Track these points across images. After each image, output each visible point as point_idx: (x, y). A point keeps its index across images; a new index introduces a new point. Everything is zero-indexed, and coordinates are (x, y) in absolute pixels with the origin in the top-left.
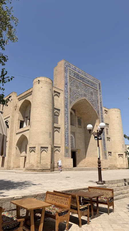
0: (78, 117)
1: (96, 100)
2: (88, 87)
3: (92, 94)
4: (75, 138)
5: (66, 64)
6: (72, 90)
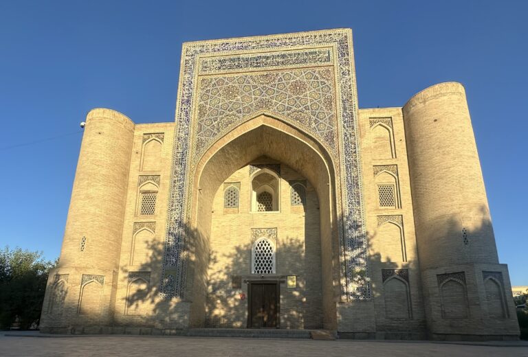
1: (322, 99)
2: (280, 74)
3: (298, 87)
4: (277, 244)
5: (192, 50)
6: (207, 110)
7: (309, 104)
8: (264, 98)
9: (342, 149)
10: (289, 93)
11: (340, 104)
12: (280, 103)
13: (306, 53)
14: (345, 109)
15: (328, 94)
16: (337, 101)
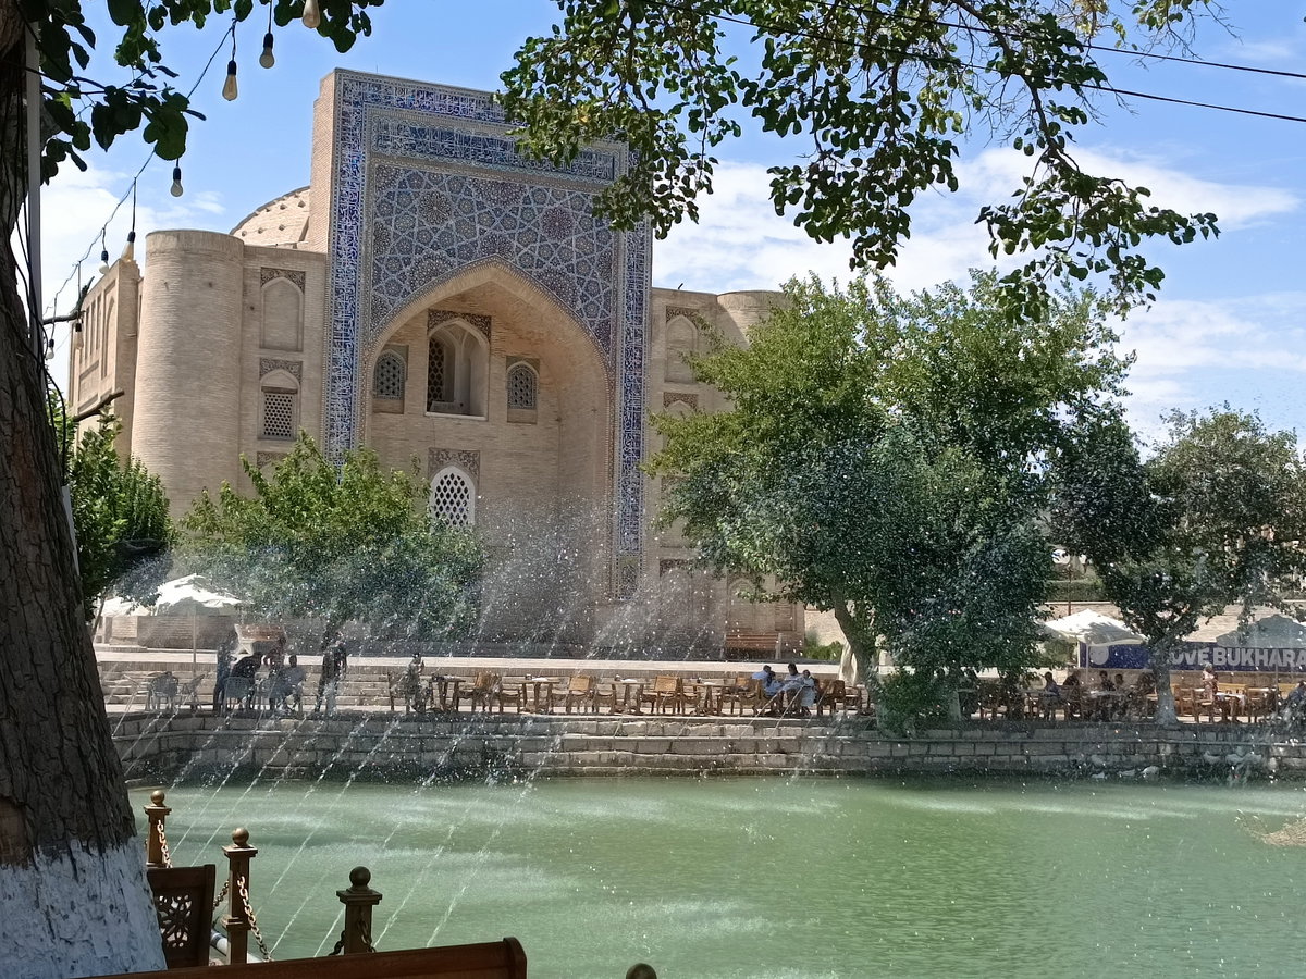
0: (510, 360)
1: (596, 254)
2: (527, 188)
3: (557, 224)
4: (477, 484)
5: (356, 89)
6: (391, 237)
7: (574, 261)
8: (498, 233)
9: (621, 358)
10: (541, 232)
11: (623, 271)
12: (526, 250)
14: (631, 282)
15: (607, 247)
16: (621, 264)
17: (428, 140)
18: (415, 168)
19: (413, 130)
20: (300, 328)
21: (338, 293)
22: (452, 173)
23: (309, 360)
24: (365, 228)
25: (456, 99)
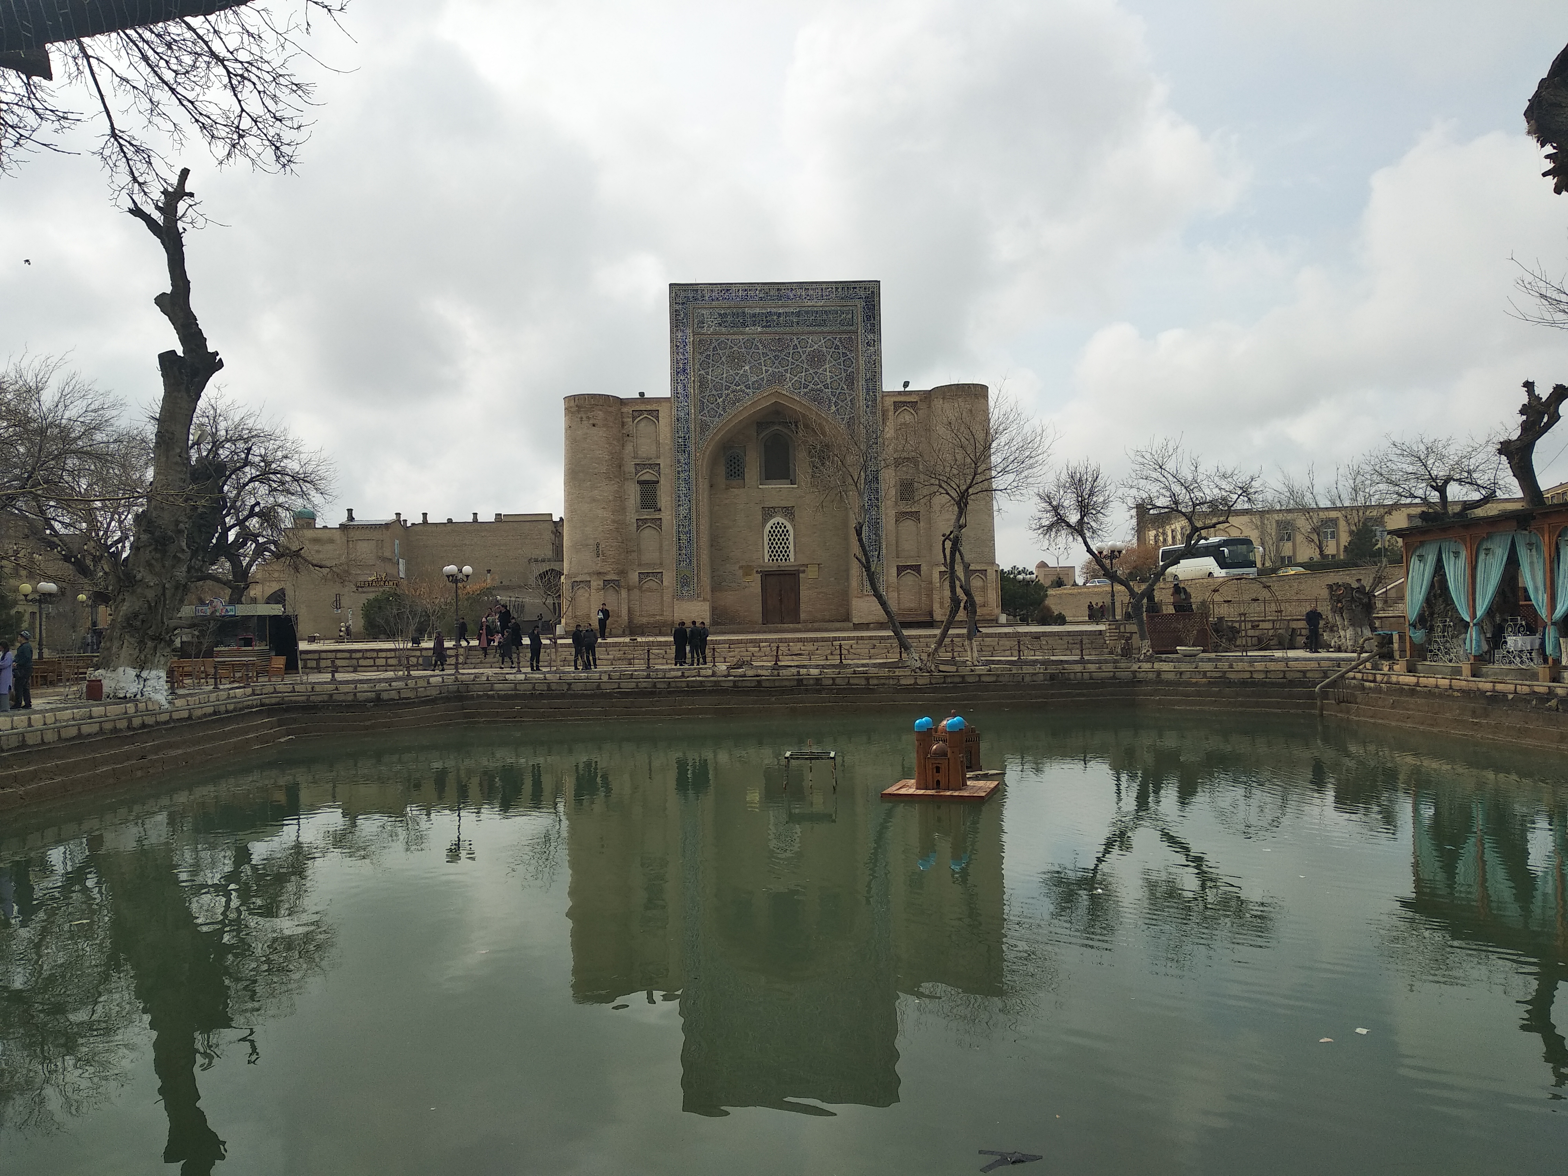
1: (844, 375)
2: (795, 339)
3: (816, 359)
4: (794, 527)
5: (683, 294)
6: (709, 382)
7: (829, 381)
8: (777, 370)
10: (805, 366)
11: (862, 382)
12: (796, 379)
13: (826, 311)
14: (868, 390)
15: (850, 369)
16: (860, 380)
17: (729, 319)
18: (723, 338)
19: (720, 314)
20: (658, 443)
21: (678, 420)
22: (746, 337)
23: (665, 462)
24: (693, 379)
25: (746, 290)
